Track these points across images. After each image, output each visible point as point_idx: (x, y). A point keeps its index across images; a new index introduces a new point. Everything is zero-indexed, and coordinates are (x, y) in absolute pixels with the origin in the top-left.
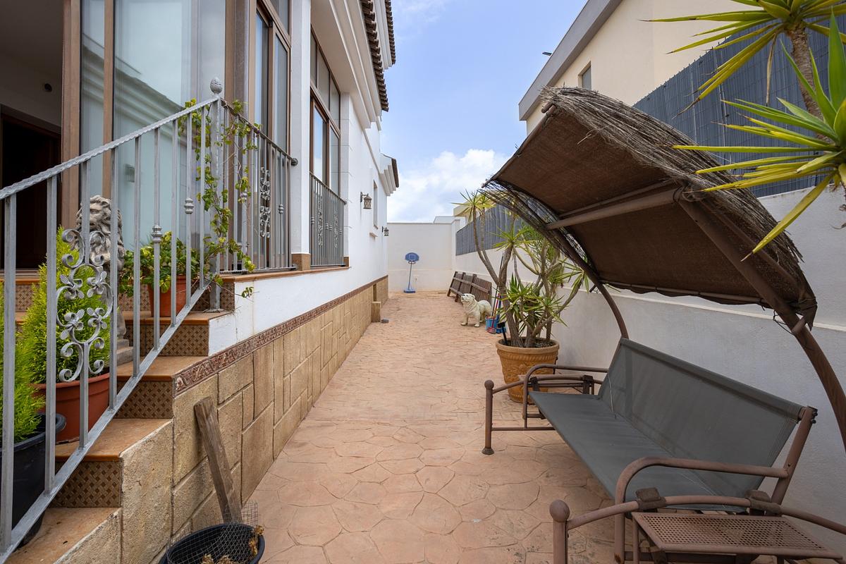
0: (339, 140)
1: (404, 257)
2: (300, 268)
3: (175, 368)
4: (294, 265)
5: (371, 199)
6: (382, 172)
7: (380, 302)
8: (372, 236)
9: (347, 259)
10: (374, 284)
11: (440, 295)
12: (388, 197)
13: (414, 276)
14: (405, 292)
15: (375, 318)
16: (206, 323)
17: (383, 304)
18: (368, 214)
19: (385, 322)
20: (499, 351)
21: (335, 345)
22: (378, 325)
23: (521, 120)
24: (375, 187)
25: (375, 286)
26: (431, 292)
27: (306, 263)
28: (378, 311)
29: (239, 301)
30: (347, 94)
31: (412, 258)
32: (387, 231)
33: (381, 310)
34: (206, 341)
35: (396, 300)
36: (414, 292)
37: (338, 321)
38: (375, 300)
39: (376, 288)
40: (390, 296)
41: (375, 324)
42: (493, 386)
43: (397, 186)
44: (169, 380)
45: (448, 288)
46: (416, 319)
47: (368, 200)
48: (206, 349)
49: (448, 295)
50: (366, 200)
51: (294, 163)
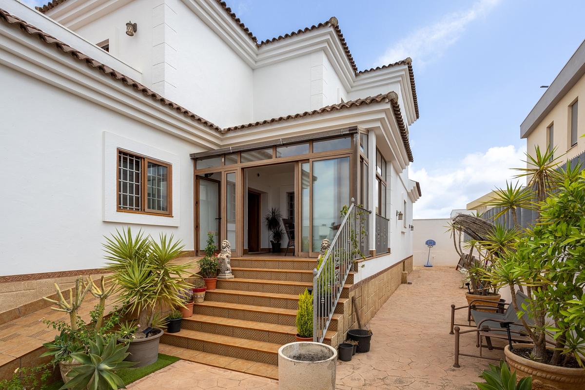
0: (386, 187)
1: (425, 243)
2: (373, 256)
3: (349, 286)
4: (371, 255)
5: (402, 214)
6: (409, 191)
7: (407, 272)
8: (403, 233)
9: (389, 249)
10: (403, 261)
11: (451, 269)
12: (413, 204)
13: (432, 255)
14: (425, 266)
15: (404, 281)
16: (353, 275)
17: (409, 273)
18: (401, 222)
19: (409, 283)
20: (467, 297)
21: (384, 290)
22: (405, 285)
23: (521, 138)
24: (405, 202)
25: (404, 262)
26: (444, 267)
27: (374, 253)
28: (406, 277)
29: (359, 268)
30: (390, 162)
31: (431, 243)
32: (412, 227)
33: (408, 277)
34: (353, 280)
35: (418, 271)
36: (432, 266)
37: (385, 280)
38: (404, 271)
39: (405, 264)
40: (414, 268)
41: (404, 284)
42: (455, 307)
43: (420, 195)
44: (348, 288)
45: (456, 264)
46: (429, 283)
47: (401, 215)
48: (353, 282)
49: (457, 269)
50: (400, 215)
51: (370, 213)
